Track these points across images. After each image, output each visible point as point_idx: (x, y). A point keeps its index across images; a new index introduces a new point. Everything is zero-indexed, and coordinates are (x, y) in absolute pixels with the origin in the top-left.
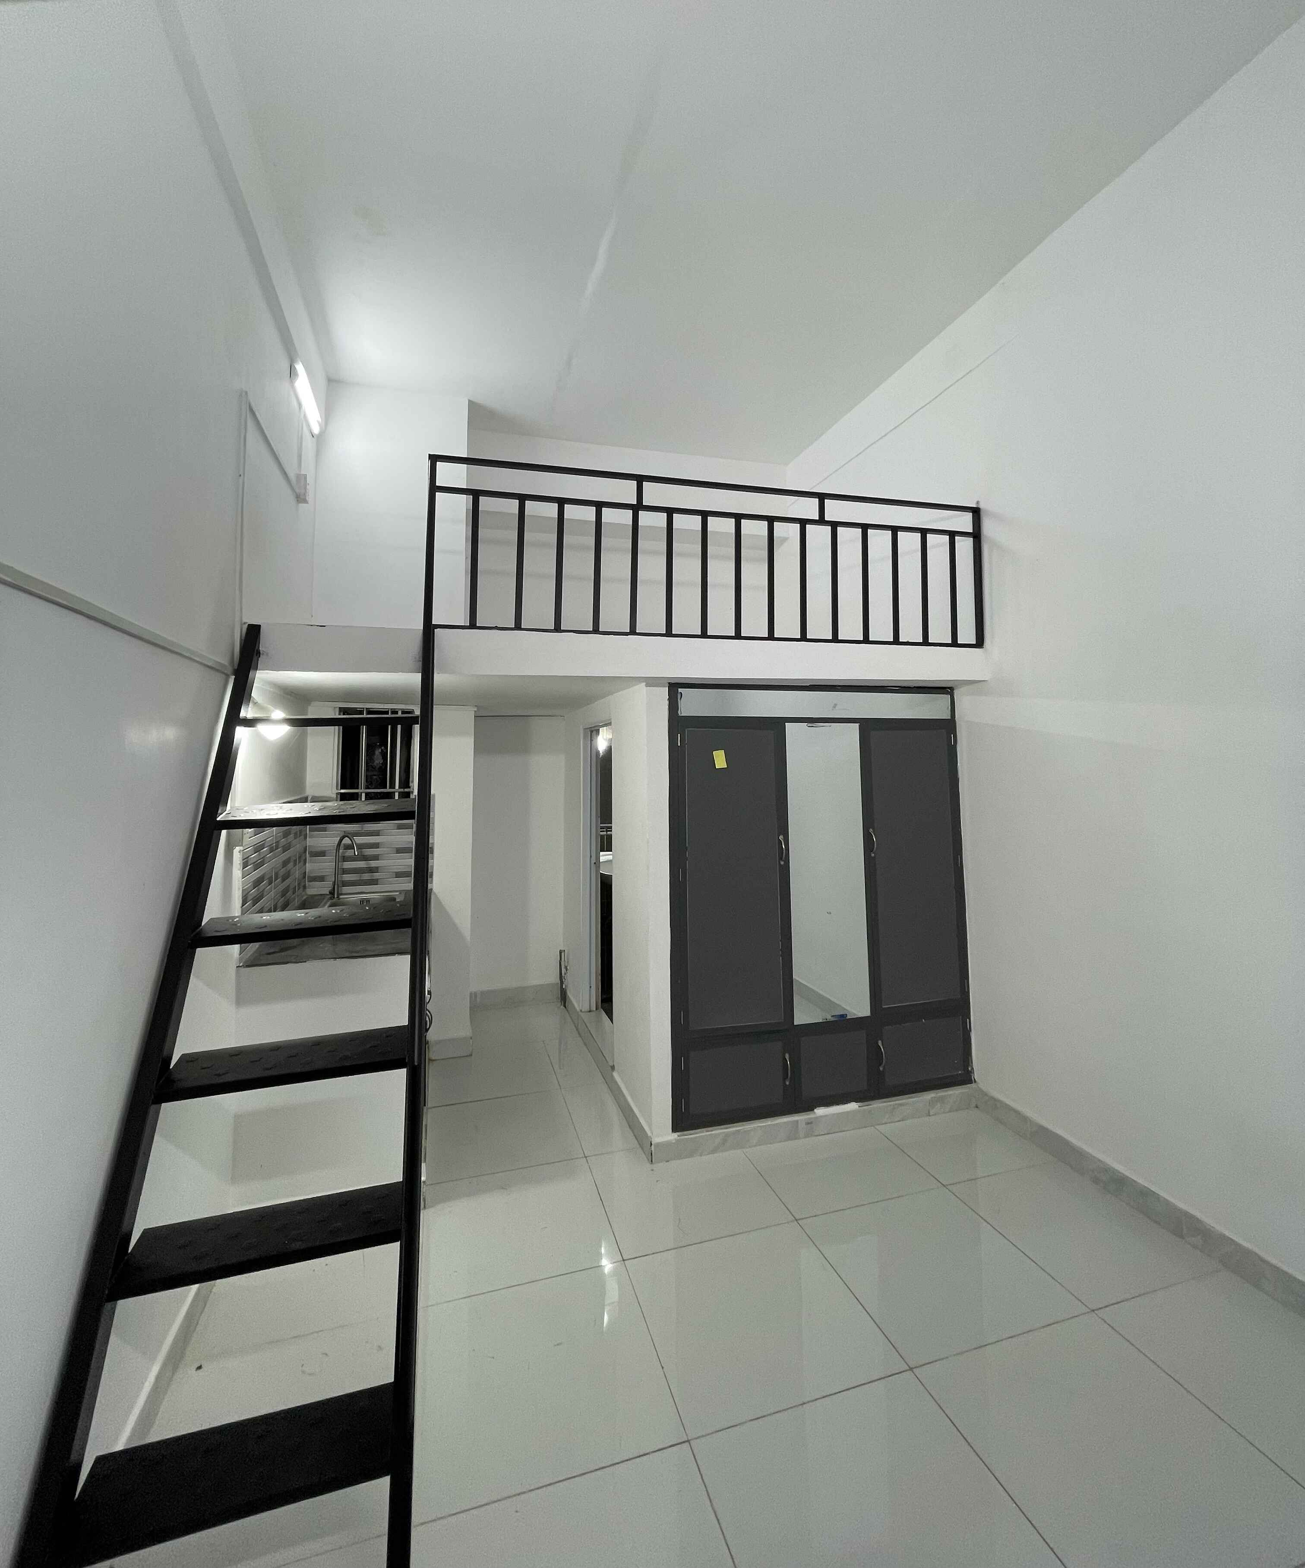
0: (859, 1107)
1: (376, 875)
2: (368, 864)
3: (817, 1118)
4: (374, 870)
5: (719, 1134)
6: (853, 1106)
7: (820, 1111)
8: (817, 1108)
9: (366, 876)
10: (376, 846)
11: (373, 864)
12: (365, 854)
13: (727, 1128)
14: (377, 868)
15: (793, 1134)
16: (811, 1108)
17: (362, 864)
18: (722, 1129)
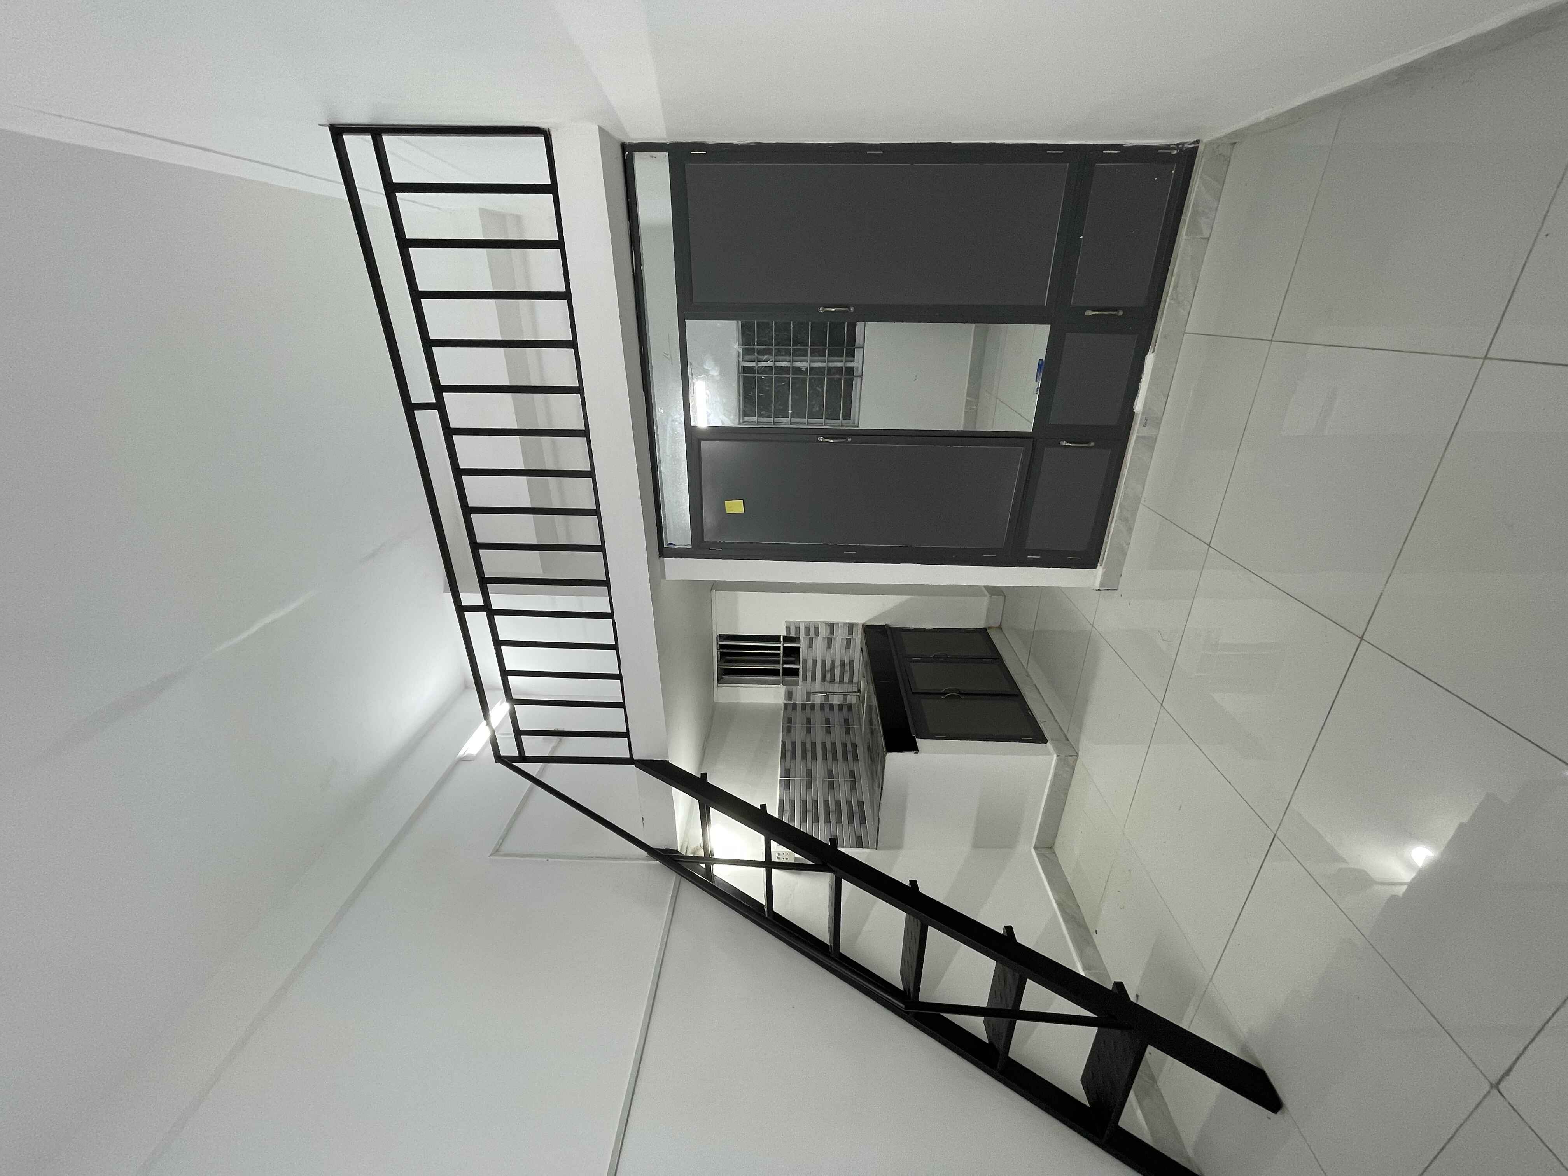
0: (1153, 352)
1: (847, 661)
2: (838, 667)
3: (1143, 412)
4: (843, 664)
5: (1116, 526)
6: (1150, 359)
7: (1139, 406)
8: (1134, 407)
9: (847, 668)
10: (824, 662)
11: (838, 663)
12: (830, 668)
13: (1113, 517)
14: (841, 661)
15: (1150, 443)
16: (1132, 414)
17: (837, 671)
18: (1112, 523)
